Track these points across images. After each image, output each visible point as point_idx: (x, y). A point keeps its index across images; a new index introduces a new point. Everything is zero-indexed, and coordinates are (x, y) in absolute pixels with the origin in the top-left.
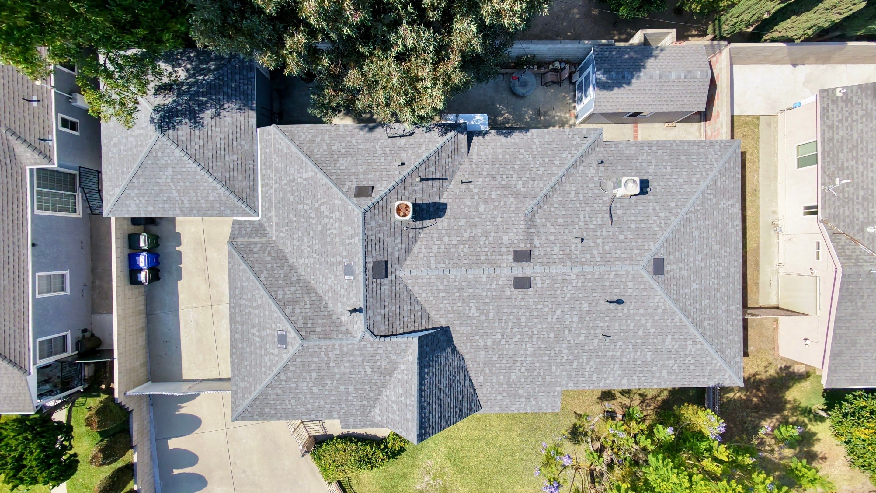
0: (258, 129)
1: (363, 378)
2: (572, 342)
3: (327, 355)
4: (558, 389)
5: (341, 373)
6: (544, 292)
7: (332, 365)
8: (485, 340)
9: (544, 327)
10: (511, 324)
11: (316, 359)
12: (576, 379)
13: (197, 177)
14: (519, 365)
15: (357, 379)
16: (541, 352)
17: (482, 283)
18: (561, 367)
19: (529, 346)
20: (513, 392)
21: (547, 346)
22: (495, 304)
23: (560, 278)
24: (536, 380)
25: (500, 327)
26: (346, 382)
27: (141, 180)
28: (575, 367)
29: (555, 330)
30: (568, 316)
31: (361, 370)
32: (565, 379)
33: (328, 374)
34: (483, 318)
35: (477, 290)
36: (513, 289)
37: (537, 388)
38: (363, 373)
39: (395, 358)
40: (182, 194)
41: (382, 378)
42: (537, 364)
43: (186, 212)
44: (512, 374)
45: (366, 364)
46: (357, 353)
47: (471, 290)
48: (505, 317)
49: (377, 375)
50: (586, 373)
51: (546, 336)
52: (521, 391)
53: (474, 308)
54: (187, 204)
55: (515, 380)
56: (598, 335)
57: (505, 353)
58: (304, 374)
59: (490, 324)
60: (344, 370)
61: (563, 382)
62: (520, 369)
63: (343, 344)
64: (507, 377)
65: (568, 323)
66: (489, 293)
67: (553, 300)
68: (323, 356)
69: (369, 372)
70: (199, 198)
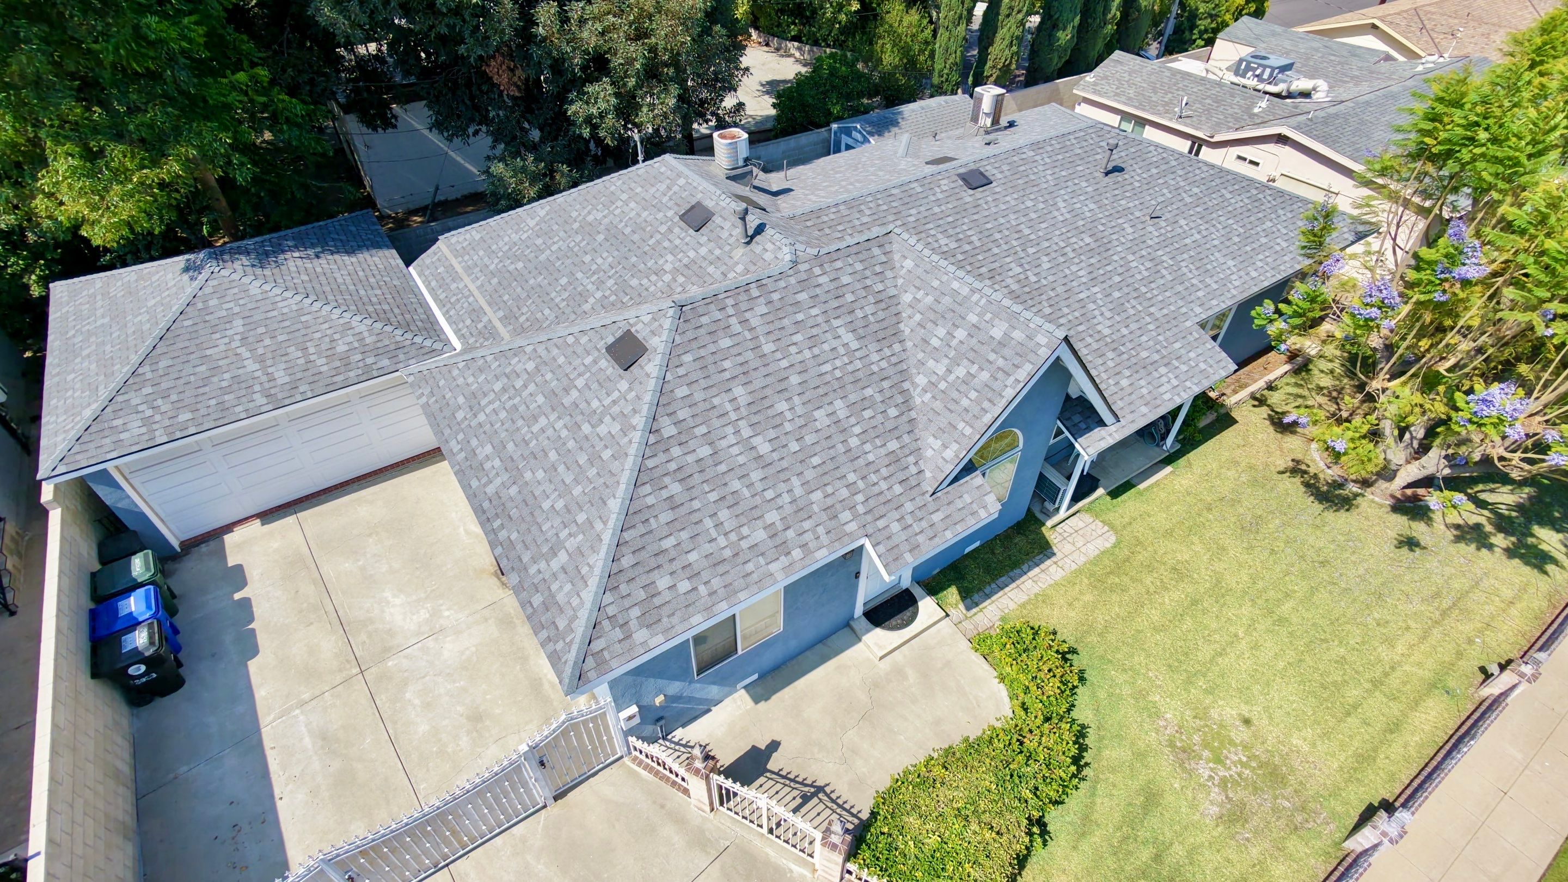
0: (411, 268)
1: (850, 368)
2: (1123, 240)
3: (744, 322)
4: (1188, 324)
5: (798, 368)
6: (1015, 183)
7: (768, 348)
8: (1004, 284)
9: (1064, 230)
10: (1015, 243)
11: (726, 343)
12: (1193, 297)
13: (303, 319)
14: (1092, 306)
15: (838, 373)
16: (1101, 272)
17: (921, 196)
18: (1153, 285)
19: (1074, 268)
20: (1134, 360)
21: (1098, 258)
22: (966, 220)
23: (1015, 158)
24: (1143, 322)
25: (1006, 254)
26: (821, 391)
27: (162, 365)
28: (1169, 278)
29: (1083, 229)
30: (1078, 205)
31: (835, 343)
32: (1180, 303)
33: (769, 380)
34: (967, 247)
35: (922, 209)
36: (971, 192)
37: (1160, 338)
38: (842, 351)
39: (880, 287)
40: (269, 362)
41: (887, 352)
42: (1117, 294)
43: (280, 396)
44: (1099, 327)
45: (836, 323)
46: (803, 296)
47: (913, 211)
48: (998, 236)
49: (873, 347)
50: (1194, 281)
51: (1082, 244)
52: (1144, 354)
53: (940, 236)
54: (282, 377)
55: (1114, 337)
56: (1143, 219)
57: (1052, 294)
58: (716, 401)
59: (987, 254)
60: (799, 358)
61: (1184, 310)
62: (1102, 314)
63: (764, 282)
64: (1097, 337)
65: (1088, 214)
66: (943, 208)
67: (1035, 189)
68: (737, 328)
69: (854, 345)
70: (312, 358)
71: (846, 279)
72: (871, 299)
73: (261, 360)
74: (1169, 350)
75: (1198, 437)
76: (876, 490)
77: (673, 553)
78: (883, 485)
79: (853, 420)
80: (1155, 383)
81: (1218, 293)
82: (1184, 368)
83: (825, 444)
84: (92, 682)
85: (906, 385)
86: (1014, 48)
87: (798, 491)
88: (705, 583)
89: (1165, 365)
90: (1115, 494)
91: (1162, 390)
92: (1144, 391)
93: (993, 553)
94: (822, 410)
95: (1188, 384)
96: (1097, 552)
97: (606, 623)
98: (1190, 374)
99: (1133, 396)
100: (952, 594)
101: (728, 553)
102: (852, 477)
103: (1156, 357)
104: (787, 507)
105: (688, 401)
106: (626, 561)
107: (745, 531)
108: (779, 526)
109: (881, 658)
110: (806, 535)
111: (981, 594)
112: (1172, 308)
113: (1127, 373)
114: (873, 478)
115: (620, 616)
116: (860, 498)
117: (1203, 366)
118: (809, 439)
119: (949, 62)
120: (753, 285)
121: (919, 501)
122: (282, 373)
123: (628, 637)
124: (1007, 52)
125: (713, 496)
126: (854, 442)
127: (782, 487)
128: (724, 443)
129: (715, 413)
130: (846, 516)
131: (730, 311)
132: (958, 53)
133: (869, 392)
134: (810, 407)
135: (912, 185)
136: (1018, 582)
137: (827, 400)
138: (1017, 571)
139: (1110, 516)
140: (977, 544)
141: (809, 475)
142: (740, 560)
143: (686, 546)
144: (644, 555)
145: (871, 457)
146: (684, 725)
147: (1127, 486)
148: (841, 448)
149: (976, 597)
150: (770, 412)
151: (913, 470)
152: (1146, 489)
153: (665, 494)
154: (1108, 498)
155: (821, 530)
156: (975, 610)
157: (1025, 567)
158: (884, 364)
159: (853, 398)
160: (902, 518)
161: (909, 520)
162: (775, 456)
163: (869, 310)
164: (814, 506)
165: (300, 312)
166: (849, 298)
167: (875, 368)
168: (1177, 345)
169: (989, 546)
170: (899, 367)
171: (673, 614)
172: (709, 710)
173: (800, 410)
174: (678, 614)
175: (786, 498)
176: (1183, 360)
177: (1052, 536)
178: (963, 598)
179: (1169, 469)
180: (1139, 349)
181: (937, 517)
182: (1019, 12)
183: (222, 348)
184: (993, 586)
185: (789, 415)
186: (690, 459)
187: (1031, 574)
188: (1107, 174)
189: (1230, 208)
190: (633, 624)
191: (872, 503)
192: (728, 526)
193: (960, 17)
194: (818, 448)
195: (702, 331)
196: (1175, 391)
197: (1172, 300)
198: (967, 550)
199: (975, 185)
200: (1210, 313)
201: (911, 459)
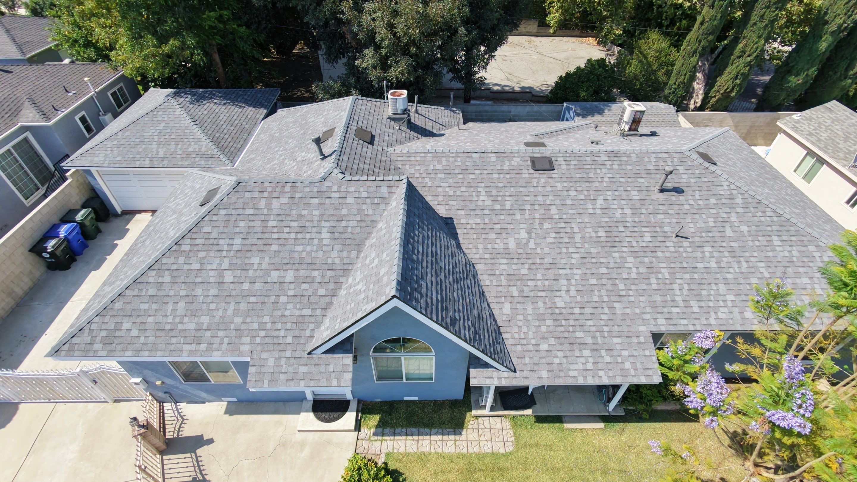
1: (313, 255)
2: (634, 244)
3: (269, 203)
4: (642, 328)
5: (281, 242)
6: (573, 175)
7: (272, 223)
8: (505, 241)
9: (586, 220)
10: (537, 216)
11: (250, 211)
12: (665, 310)
13: (186, 131)
14: (564, 282)
15: (304, 255)
16: (594, 260)
17: (491, 163)
18: (633, 287)
19: (571, 250)
20: (566, 335)
21: (600, 249)
22: (512, 189)
23: (588, 159)
24: (600, 310)
25: (524, 221)
26: (285, 261)
27: (127, 134)
28: (655, 287)
29: (603, 224)
30: (616, 207)
31: (314, 235)
32: (648, 310)
33: (260, 242)
34: (498, 207)
35: (486, 172)
36: (532, 171)
37: (606, 329)
38: (316, 242)
39: (370, 212)
40: (161, 146)
41: (345, 254)
42: (593, 281)
43: (155, 162)
44: (557, 299)
45: (324, 224)
46: (315, 201)
47: (477, 172)
48: (528, 207)
49: (337, 247)
50: (678, 299)
51: (593, 235)
52: (579, 334)
53: (484, 193)
54: (161, 155)
55: (564, 311)
56: (669, 234)
57: (538, 261)
58: (221, 242)
59: (509, 217)
60: (287, 236)
61: (648, 316)
62: (568, 291)
63: (297, 185)
64: (549, 305)
65: (618, 215)
66: (502, 176)
67: (587, 184)
68: (262, 205)
69: (326, 242)
70: (178, 150)
71: (350, 200)
72: (358, 218)
73: (159, 144)
74: (606, 340)
75: (646, 416)
76: (276, 333)
77: (142, 313)
78: (282, 333)
79: (292, 286)
80: (570, 360)
81: (697, 316)
82: (608, 359)
83: (265, 292)
84: (27, 253)
85: (342, 279)
86: (738, 81)
87: (230, 312)
88: (146, 337)
89: (592, 350)
90: (540, 419)
91: (572, 367)
92: (557, 361)
93: (423, 410)
94: (278, 272)
95: (601, 373)
96: (489, 451)
97: (87, 331)
98: (610, 367)
99: (544, 360)
100: (374, 419)
101: (168, 327)
102: (266, 319)
103: (589, 340)
104: (217, 318)
105: (206, 236)
106: (118, 305)
107: (186, 320)
108: (205, 327)
109: (299, 431)
110: (216, 339)
111: (392, 430)
112: (637, 311)
113: (552, 341)
114: (279, 326)
115: (95, 331)
116: (262, 333)
117: (628, 365)
118: (258, 285)
119: (679, 81)
120: (290, 184)
121: (298, 354)
122: (162, 153)
123: (91, 344)
124: (730, 83)
125: (183, 293)
126: (283, 299)
127: (223, 305)
128: (209, 267)
129: (216, 248)
130: (246, 339)
131: (266, 195)
132: (687, 76)
133: (315, 273)
134: (272, 267)
135: (490, 155)
136: (421, 437)
137: (285, 267)
138: (428, 430)
139: (523, 432)
140: (416, 398)
141: (243, 306)
142: (171, 334)
143: (151, 312)
144: (129, 307)
145: (287, 313)
146: (188, 402)
147: (558, 419)
148: (273, 299)
149: (387, 430)
150: (247, 261)
151: (308, 333)
152: (568, 429)
153: (160, 280)
154: (533, 420)
155: (226, 340)
156: (379, 438)
157: (434, 431)
158: (337, 261)
159: (302, 272)
160: (280, 358)
161: (283, 362)
162: (232, 286)
163: (351, 224)
164: (233, 325)
165: (187, 128)
166: (344, 212)
167: (330, 261)
168: (616, 340)
169: (422, 404)
170: (346, 267)
171: (120, 344)
172: (204, 403)
173: (264, 266)
174: (121, 346)
175: (220, 313)
176: (612, 353)
177: (470, 423)
178: (378, 426)
179: (601, 425)
180: (578, 328)
181: (303, 369)
182: (749, 56)
183: (150, 134)
184: (404, 430)
185: (256, 267)
186: (186, 267)
187: (434, 437)
188: (662, 191)
189: (770, 254)
190: (99, 339)
191: (268, 340)
192: (179, 313)
193: (695, 52)
194: (259, 293)
195: (242, 200)
196: (585, 373)
197: (642, 305)
198: (406, 398)
199: (537, 168)
200: (672, 328)
201: (312, 326)
